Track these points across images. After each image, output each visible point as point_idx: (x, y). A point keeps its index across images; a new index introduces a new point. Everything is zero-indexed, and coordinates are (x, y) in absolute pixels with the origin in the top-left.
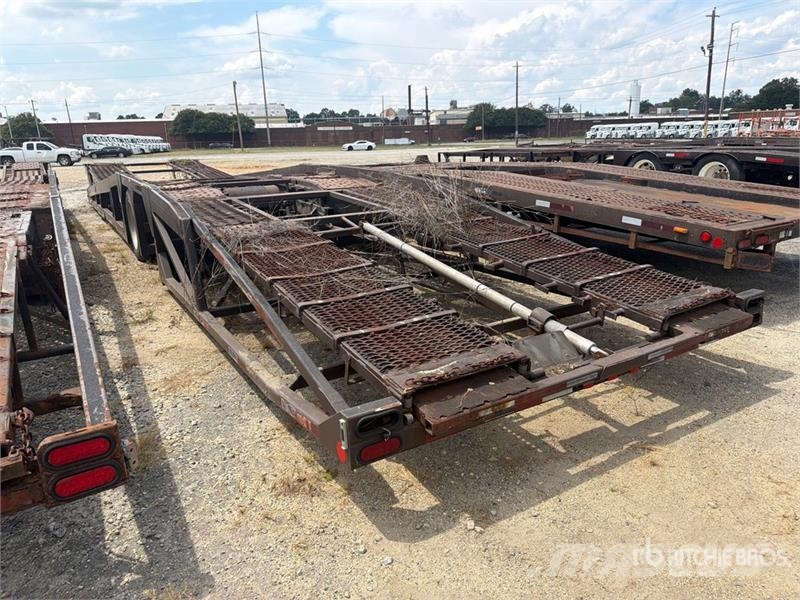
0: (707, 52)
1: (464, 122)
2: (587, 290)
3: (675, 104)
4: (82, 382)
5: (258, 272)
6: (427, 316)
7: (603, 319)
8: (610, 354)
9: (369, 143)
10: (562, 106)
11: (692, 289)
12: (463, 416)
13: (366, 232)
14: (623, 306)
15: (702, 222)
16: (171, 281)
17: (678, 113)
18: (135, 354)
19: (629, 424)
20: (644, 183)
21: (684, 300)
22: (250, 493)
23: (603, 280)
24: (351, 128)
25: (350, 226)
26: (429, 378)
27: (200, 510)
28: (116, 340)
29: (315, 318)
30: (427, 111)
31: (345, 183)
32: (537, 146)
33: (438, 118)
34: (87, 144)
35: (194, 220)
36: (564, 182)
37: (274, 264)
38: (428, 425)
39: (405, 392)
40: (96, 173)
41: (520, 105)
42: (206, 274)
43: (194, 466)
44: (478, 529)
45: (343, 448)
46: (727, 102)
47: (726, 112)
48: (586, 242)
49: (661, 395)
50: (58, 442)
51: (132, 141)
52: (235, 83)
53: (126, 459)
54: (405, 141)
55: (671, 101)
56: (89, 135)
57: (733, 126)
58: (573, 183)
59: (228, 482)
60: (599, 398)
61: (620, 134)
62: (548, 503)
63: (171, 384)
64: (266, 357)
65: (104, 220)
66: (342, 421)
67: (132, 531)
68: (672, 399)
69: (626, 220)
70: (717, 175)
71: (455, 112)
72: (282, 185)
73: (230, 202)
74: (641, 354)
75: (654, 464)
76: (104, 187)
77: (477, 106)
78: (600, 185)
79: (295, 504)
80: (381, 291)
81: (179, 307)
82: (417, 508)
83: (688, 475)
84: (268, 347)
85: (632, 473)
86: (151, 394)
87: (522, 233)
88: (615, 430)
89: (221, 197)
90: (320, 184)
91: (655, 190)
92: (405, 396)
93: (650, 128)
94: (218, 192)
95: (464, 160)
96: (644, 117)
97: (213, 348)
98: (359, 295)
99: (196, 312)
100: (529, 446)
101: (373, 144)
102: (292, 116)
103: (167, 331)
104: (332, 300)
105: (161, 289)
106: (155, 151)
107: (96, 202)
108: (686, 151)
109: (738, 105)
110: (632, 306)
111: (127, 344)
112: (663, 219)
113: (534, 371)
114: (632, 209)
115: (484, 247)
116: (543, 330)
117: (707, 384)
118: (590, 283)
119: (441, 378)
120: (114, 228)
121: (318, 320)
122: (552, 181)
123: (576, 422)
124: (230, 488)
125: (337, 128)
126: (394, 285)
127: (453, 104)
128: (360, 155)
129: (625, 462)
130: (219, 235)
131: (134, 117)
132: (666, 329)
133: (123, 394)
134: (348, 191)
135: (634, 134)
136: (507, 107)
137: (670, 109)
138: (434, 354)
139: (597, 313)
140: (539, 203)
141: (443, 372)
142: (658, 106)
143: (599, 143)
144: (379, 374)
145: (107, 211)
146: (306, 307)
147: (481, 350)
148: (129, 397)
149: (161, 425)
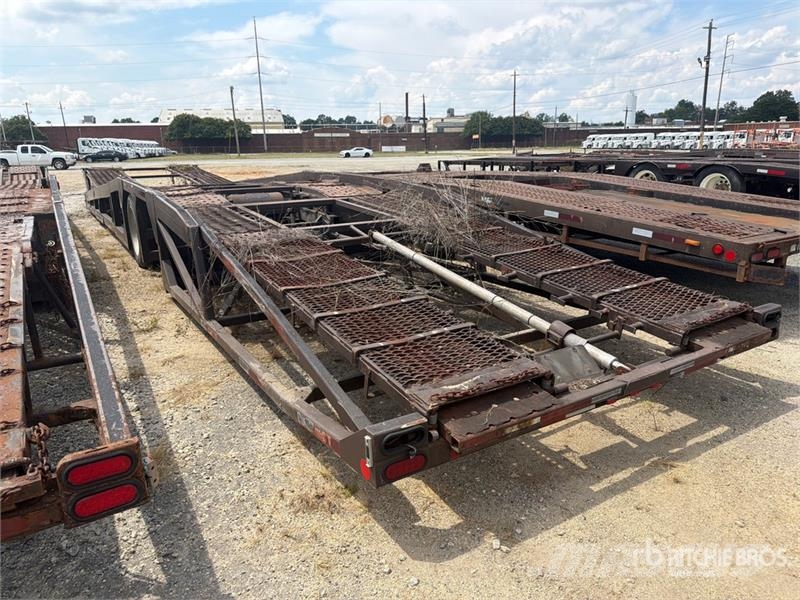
0: (704, 64)
1: (461, 130)
2: (604, 303)
3: (670, 115)
4: (98, 396)
5: (271, 282)
6: (446, 329)
7: (621, 332)
8: (633, 369)
9: (366, 150)
10: (559, 115)
11: (710, 303)
12: (490, 433)
13: (375, 241)
14: (642, 320)
15: (714, 235)
16: (176, 288)
17: (674, 124)
18: (141, 364)
19: (648, 440)
20: (650, 194)
21: (703, 314)
22: (267, 510)
23: (620, 293)
24: (348, 135)
25: (359, 235)
26: (455, 394)
27: (218, 527)
28: (120, 349)
29: (331, 329)
30: (424, 119)
31: (350, 191)
32: (537, 155)
33: (435, 126)
34: (81, 148)
35: (202, 228)
36: (571, 193)
37: (286, 274)
38: (455, 442)
39: (430, 408)
40: (95, 177)
41: (517, 114)
42: (215, 282)
43: (208, 481)
44: (504, 548)
45: (368, 465)
46: (722, 113)
47: (720, 124)
48: (599, 254)
49: (678, 409)
50: (78, 460)
51: (128, 145)
52: (232, 88)
53: (147, 477)
54: (403, 148)
55: (667, 112)
56: (83, 139)
57: (728, 137)
58: (580, 194)
59: (244, 498)
60: (616, 413)
61: (617, 143)
62: (572, 522)
63: (180, 395)
64: (276, 367)
65: (103, 225)
66: (367, 438)
67: (148, 550)
68: (690, 413)
69: (636, 231)
70: (718, 187)
71: (452, 120)
72: (287, 192)
73: (235, 209)
74: (664, 369)
75: (677, 481)
76: (102, 192)
77: (474, 115)
78: (607, 196)
79: (315, 521)
80: (398, 302)
81: (183, 315)
82: (440, 527)
83: (712, 493)
84: (277, 358)
85: (655, 490)
86: (160, 406)
87: (533, 244)
88: (634, 446)
89: (226, 204)
90: (326, 192)
91: (661, 201)
92: (430, 413)
93: (645, 138)
94: (222, 199)
95: (464, 169)
96: (640, 128)
97: (221, 358)
98: (375, 306)
99: (204, 322)
100: (549, 462)
101: (370, 151)
102: (289, 122)
103: (173, 340)
104: (347, 311)
105: (164, 297)
106: (151, 156)
107: (94, 207)
108: (687, 162)
109: (733, 117)
110: (651, 320)
111: (132, 353)
112: (674, 231)
113: (558, 386)
114: (642, 221)
115: (497, 258)
116: (562, 345)
117: (724, 399)
118: (607, 296)
119: (466, 394)
120: (113, 234)
121: (333, 332)
122: (559, 191)
123: (595, 438)
124: (247, 505)
125: (334, 135)
126: (409, 296)
127: (451, 112)
128: (357, 162)
129: (648, 478)
130: (227, 242)
131: (129, 121)
132: (686, 344)
133: (132, 405)
134: (354, 199)
135: (629, 144)
136: (504, 116)
137: (665, 120)
138: (456, 368)
139: (614, 326)
140: (548, 213)
141: (467, 387)
142: (653, 116)
143: (597, 153)
144: (402, 389)
145: (106, 216)
146: (322, 318)
147: (503, 364)
148: (138, 409)
149: (172, 438)
